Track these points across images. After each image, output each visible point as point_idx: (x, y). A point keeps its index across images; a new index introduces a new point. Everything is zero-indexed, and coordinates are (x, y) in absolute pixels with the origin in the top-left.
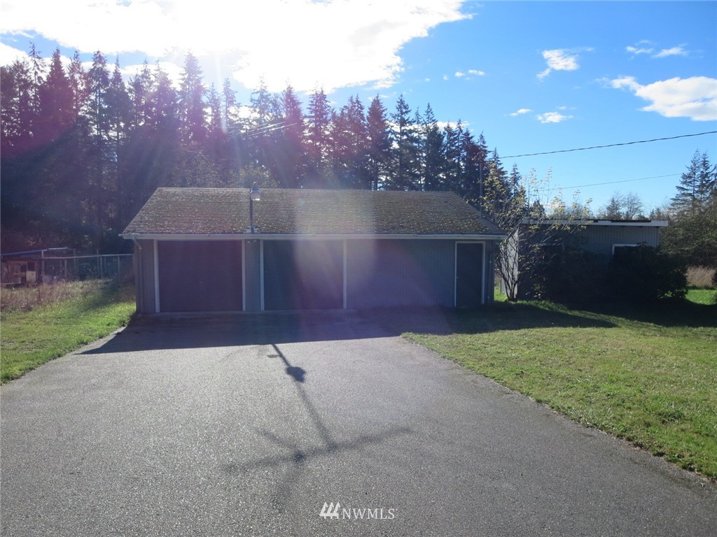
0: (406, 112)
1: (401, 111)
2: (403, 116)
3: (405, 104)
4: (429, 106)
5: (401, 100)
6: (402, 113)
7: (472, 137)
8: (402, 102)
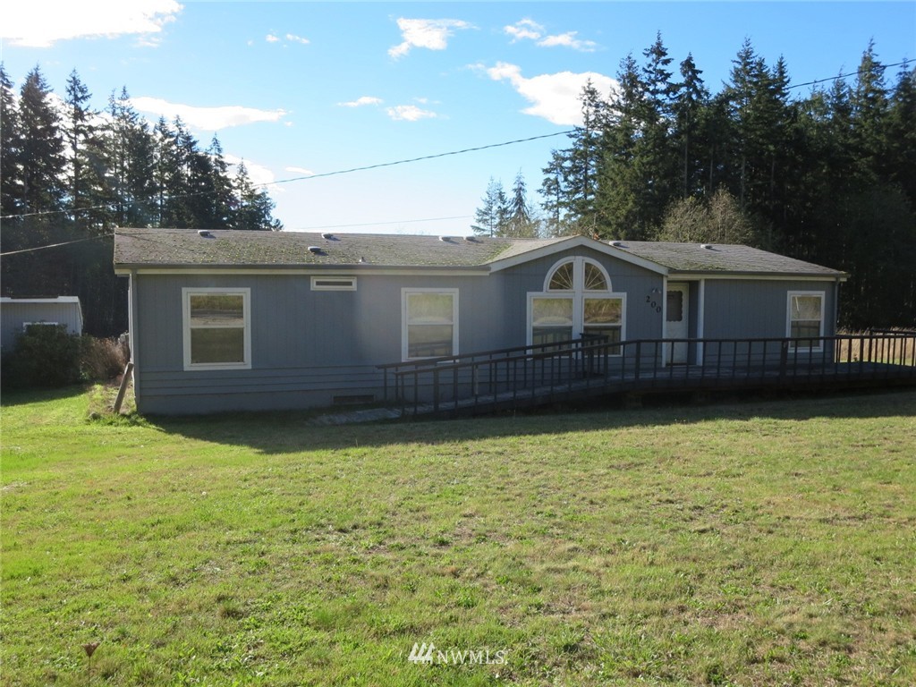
0: (83, 98)
1: (76, 96)
2: (79, 104)
3: (81, 84)
4: (124, 91)
5: (74, 78)
6: (77, 99)
7: (195, 143)
8: (75, 81)
